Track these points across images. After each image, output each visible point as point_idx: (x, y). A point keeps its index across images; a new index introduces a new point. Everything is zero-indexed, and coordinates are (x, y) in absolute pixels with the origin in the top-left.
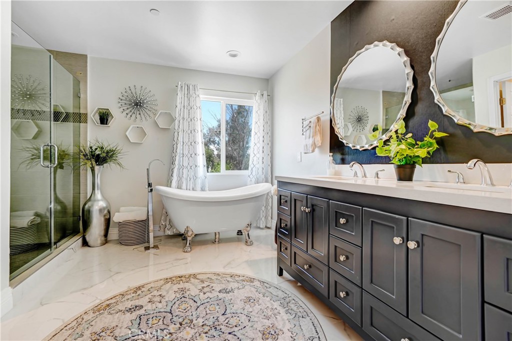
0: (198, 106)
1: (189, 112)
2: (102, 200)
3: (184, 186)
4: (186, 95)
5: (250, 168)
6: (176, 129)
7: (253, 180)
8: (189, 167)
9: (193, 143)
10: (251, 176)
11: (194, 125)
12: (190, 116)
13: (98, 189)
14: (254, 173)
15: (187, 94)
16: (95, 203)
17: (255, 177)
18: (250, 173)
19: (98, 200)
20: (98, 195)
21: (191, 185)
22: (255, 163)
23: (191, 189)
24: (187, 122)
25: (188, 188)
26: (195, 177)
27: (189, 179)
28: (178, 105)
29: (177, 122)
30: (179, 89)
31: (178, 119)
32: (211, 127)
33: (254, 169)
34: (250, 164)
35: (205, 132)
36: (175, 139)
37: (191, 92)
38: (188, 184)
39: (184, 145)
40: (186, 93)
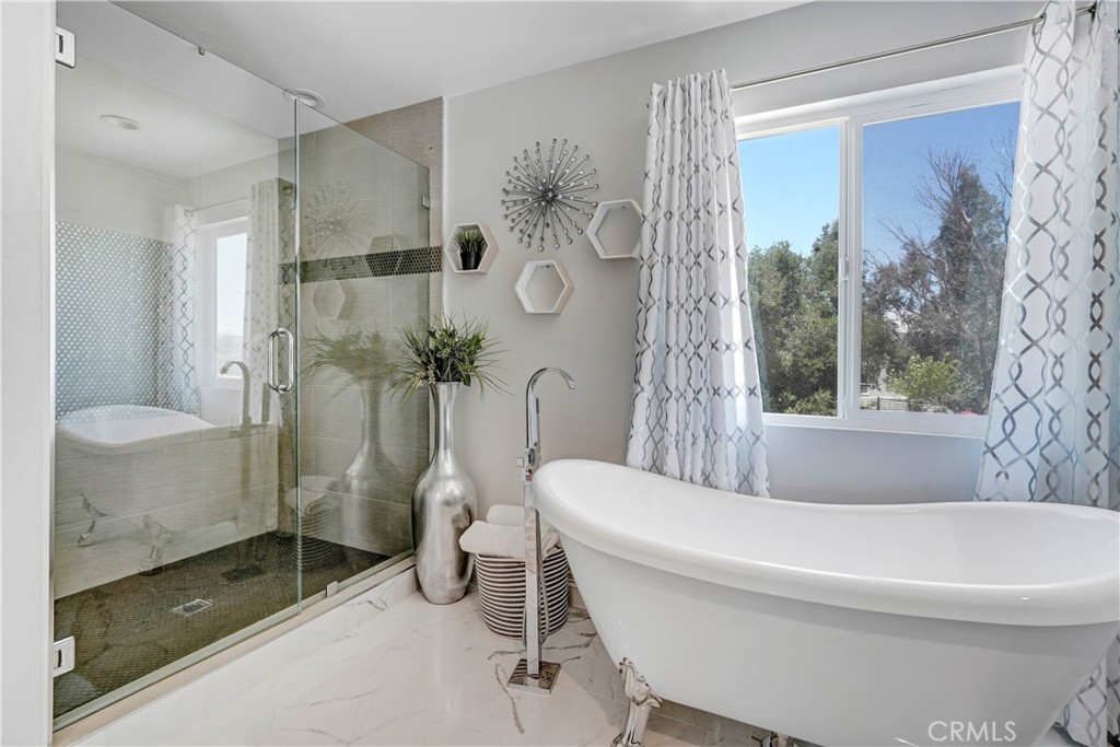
0: (724, 154)
1: (689, 187)
2: (454, 477)
3: (672, 463)
4: (678, 127)
5: (997, 410)
6: (645, 258)
7: (1021, 475)
8: (690, 395)
9: (704, 302)
10: (1005, 452)
11: (709, 230)
12: (693, 201)
13: (445, 448)
14: (1024, 437)
15: (683, 121)
16: (440, 485)
17: (1035, 458)
18: (996, 436)
19: (448, 478)
20: (447, 463)
21: (700, 464)
22: (1030, 383)
23: (698, 477)
24: (684, 225)
25: (687, 475)
26: (712, 434)
27: (689, 439)
28: (651, 167)
29: (647, 230)
30: (654, 113)
31: (650, 218)
32: (886, 263)
33: (1026, 417)
34: (996, 388)
35: (869, 278)
36: (643, 294)
37: (696, 107)
38: (688, 459)
39: (672, 310)
40: (678, 119)
